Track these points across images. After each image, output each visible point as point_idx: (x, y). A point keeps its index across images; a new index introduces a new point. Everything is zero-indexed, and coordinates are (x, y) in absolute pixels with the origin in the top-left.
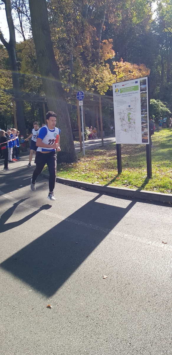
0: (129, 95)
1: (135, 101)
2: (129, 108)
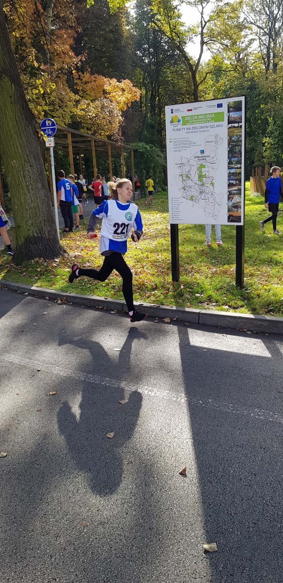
0: (202, 130)
1: (216, 142)
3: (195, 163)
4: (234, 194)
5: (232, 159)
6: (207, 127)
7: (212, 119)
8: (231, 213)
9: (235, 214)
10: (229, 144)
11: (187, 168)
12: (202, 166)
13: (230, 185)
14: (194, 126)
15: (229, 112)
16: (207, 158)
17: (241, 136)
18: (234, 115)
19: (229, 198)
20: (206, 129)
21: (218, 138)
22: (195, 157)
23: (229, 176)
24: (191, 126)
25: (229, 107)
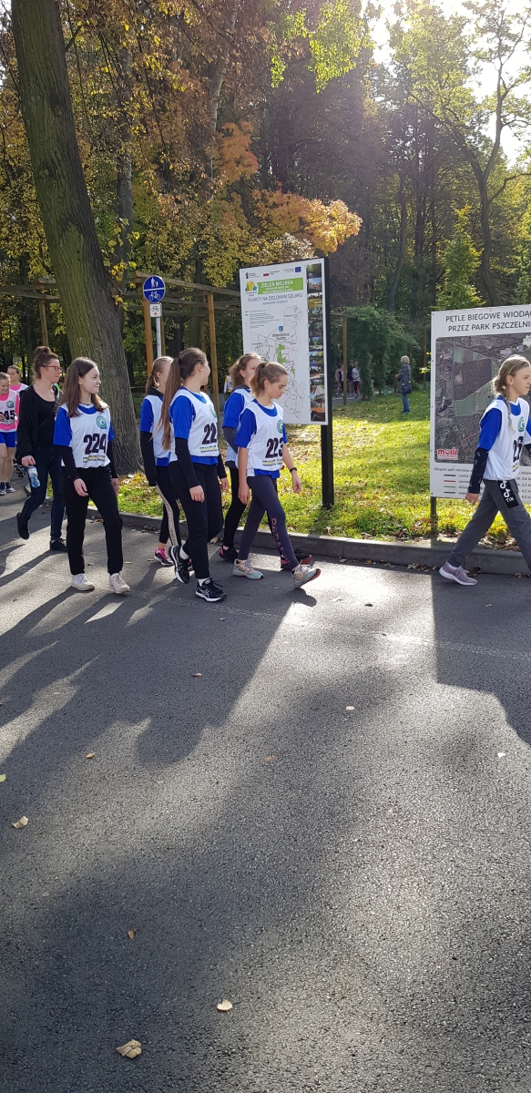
0: (280, 300)
1: (296, 316)
2: (279, 333)
3: (274, 343)
4: (317, 384)
5: (314, 339)
6: (285, 297)
7: (291, 286)
8: (314, 409)
9: (318, 410)
10: (309, 319)
11: (265, 349)
12: (282, 347)
13: (312, 372)
14: (271, 295)
15: (308, 278)
16: (287, 337)
17: (321, 308)
18: (314, 282)
19: (311, 389)
20: (284, 299)
21: (298, 311)
22: (274, 335)
23: (311, 361)
24: (268, 295)
25: (308, 273)
